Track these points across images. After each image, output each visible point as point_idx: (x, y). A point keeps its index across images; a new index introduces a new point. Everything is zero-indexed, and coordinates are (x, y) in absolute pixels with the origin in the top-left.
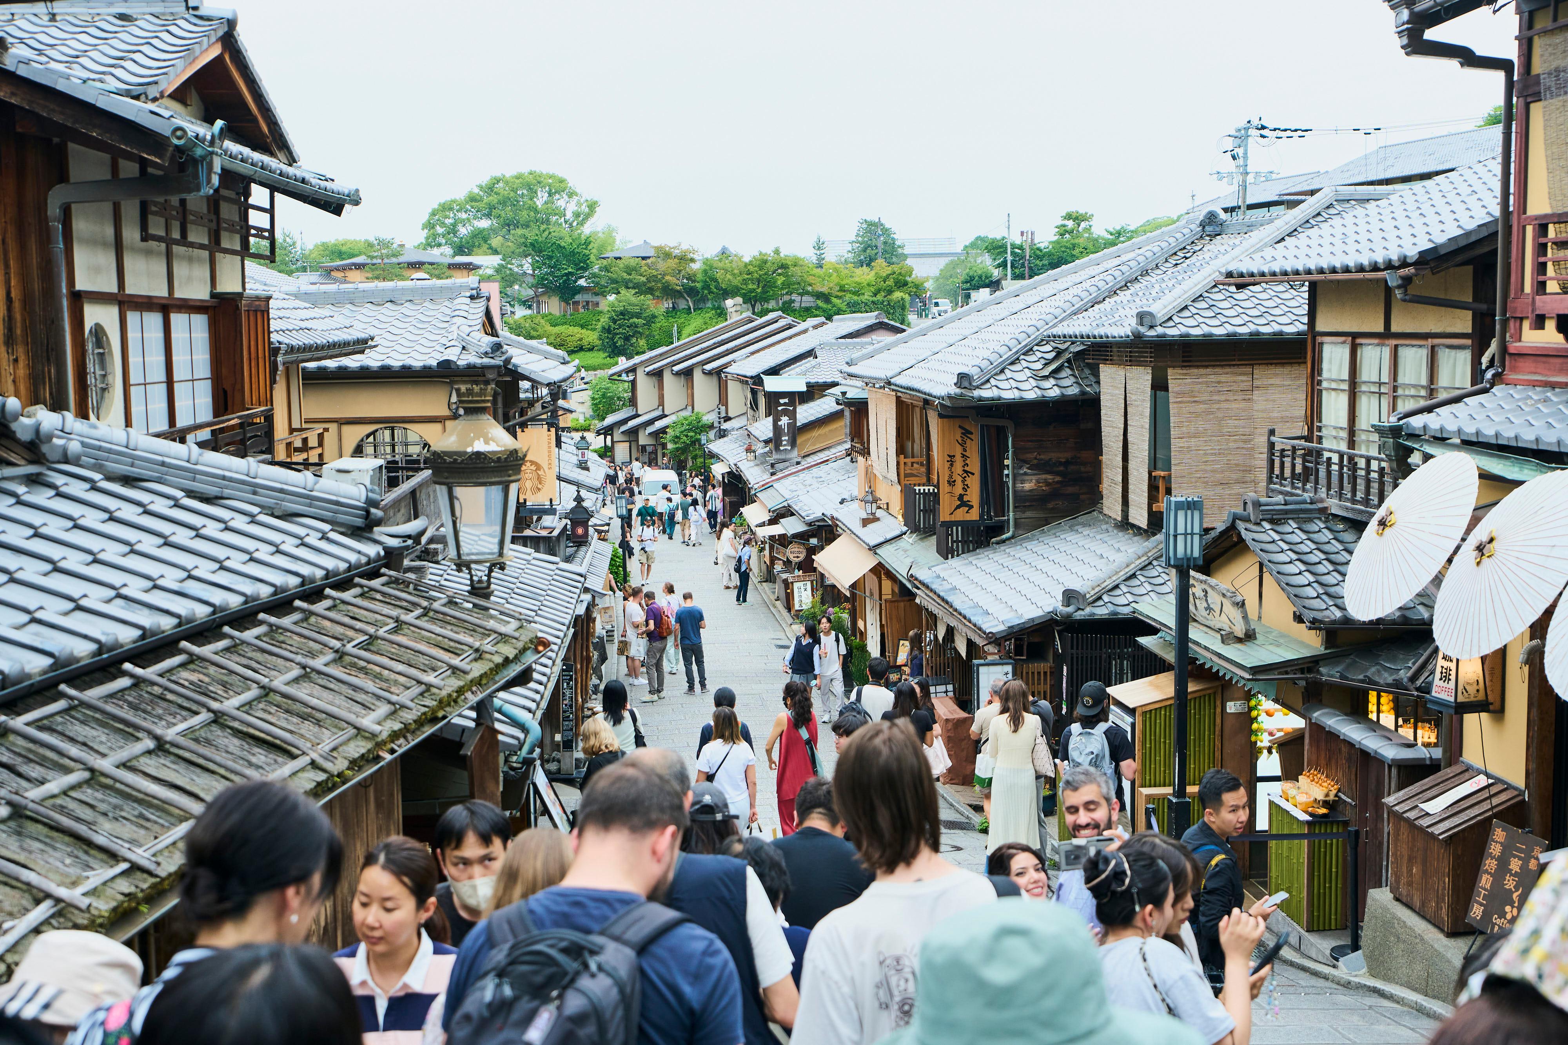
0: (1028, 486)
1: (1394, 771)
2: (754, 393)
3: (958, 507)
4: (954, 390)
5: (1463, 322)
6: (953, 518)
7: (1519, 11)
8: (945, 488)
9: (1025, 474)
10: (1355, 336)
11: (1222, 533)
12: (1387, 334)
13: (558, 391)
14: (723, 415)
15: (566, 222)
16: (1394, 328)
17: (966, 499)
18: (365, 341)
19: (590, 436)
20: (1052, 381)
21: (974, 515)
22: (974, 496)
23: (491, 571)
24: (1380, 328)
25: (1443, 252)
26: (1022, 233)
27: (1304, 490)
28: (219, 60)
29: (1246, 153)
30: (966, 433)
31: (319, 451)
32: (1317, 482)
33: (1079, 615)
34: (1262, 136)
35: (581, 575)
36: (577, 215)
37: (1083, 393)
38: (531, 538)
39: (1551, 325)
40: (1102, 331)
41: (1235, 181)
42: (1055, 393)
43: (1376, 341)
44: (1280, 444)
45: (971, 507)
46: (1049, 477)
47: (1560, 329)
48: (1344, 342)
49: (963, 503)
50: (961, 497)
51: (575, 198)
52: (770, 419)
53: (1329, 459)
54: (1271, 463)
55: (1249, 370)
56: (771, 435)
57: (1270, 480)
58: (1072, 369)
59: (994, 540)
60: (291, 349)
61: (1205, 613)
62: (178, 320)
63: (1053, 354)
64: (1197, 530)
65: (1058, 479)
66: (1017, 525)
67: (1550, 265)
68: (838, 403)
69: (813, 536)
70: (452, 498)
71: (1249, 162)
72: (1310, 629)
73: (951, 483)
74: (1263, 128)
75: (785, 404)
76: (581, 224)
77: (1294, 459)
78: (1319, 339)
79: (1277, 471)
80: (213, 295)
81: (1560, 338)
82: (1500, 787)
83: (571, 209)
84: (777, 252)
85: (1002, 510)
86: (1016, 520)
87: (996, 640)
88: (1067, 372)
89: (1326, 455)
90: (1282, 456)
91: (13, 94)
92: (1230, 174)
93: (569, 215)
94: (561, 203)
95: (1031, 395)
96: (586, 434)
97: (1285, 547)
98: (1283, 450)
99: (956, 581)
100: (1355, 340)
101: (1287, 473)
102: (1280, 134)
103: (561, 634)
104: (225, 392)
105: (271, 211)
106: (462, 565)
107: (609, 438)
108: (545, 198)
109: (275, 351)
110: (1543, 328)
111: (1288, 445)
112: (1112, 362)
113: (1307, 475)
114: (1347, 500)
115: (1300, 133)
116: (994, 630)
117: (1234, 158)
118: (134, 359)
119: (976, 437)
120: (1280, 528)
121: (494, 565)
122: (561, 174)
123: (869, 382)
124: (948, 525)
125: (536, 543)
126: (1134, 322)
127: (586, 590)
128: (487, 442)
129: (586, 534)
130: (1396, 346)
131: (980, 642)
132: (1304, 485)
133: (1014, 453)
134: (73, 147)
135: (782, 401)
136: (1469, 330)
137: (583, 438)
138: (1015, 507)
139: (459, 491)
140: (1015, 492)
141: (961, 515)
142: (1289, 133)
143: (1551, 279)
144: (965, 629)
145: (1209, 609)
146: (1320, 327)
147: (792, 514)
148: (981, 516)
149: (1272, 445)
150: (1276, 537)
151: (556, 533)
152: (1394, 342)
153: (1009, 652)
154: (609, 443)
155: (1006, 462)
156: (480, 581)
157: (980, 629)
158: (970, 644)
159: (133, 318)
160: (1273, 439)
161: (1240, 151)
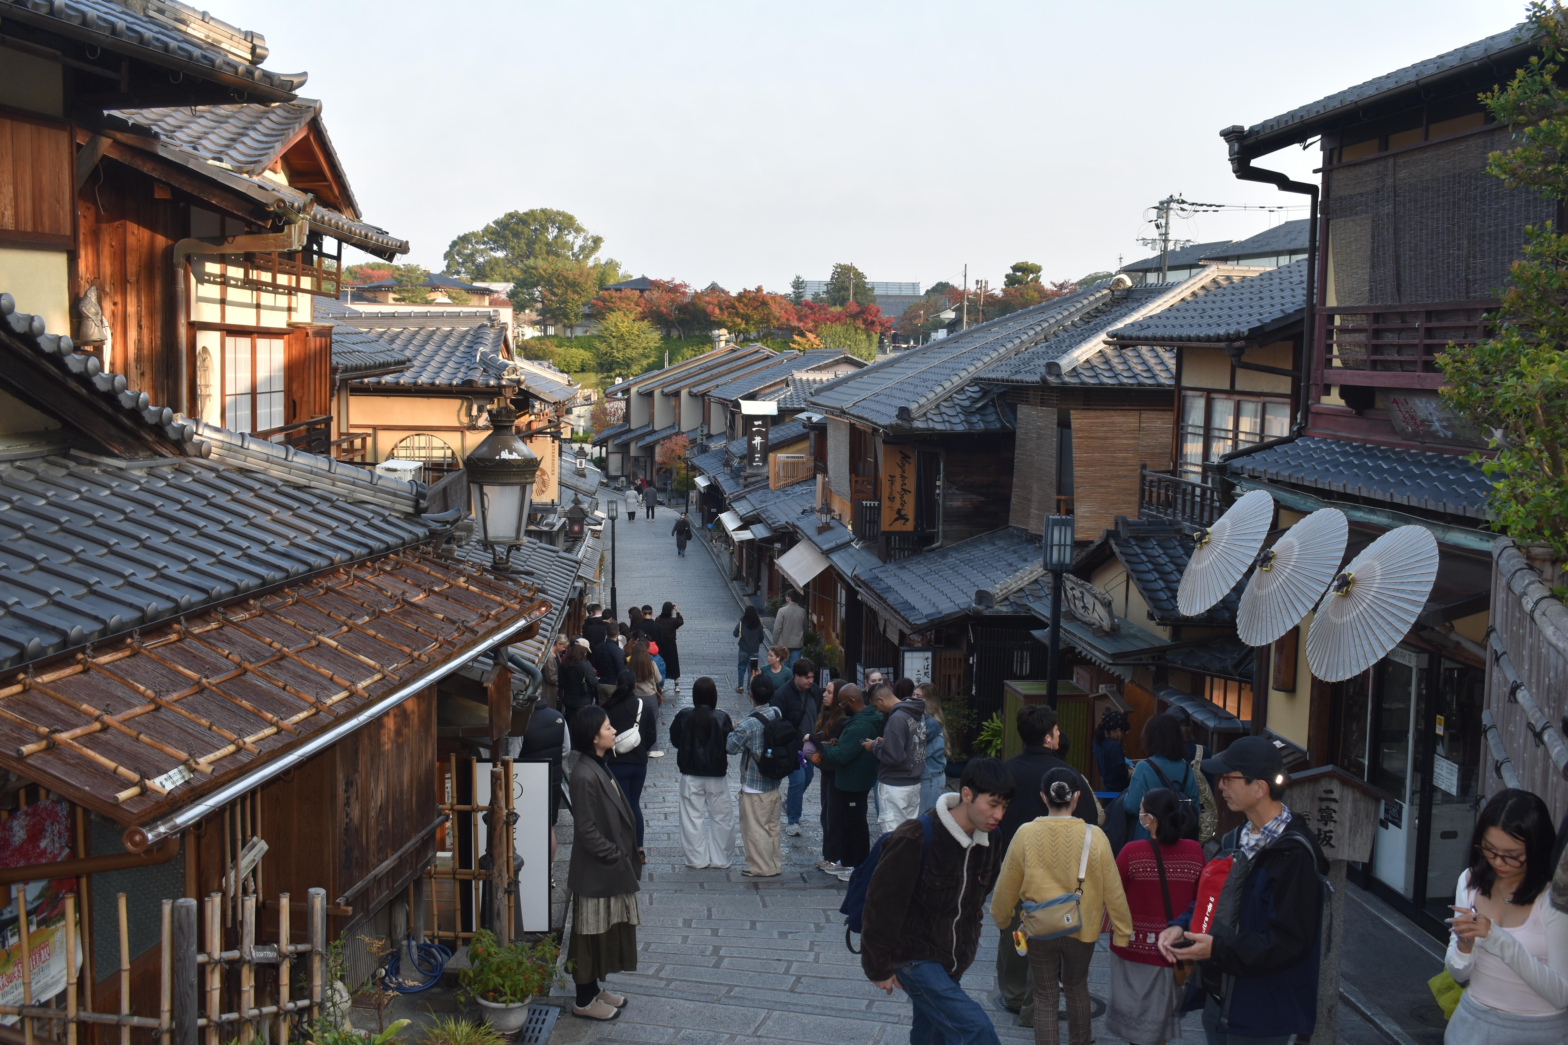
0: (957, 504)
1: (1215, 737)
2: (733, 414)
3: (896, 519)
4: (894, 421)
5: (1284, 385)
6: (892, 529)
7: (1322, 148)
8: (885, 503)
9: (953, 494)
10: (1209, 391)
11: (1099, 546)
12: (1231, 392)
13: (562, 408)
14: (706, 432)
15: (573, 255)
16: (1238, 387)
17: (903, 512)
18: (403, 363)
19: (587, 447)
20: (978, 417)
21: (910, 526)
22: (910, 510)
23: (509, 551)
24: (1227, 387)
25: (1267, 329)
26: (977, 282)
27: (1166, 514)
28: (306, 139)
29: (1167, 224)
30: (905, 457)
31: (362, 452)
32: (1175, 509)
33: (987, 613)
34: (1182, 209)
35: (576, 562)
36: (582, 248)
37: (1004, 427)
38: (535, 532)
39: (1335, 392)
40: (1018, 377)
41: (1158, 247)
42: (981, 426)
43: (1224, 396)
44: (1151, 476)
45: (907, 520)
46: (973, 496)
47: (1342, 396)
48: (1201, 396)
49: (901, 516)
50: (899, 511)
51: (583, 234)
52: (746, 438)
53: (1185, 490)
54: (1143, 491)
55: (1137, 413)
56: (745, 452)
57: (1141, 506)
58: (995, 407)
59: (926, 548)
60: (346, 370)
61: (1082, 611)
62: (262, 343)
63: (980, 394)
64: (1069, 542)
65: (982, 499)
66: (945, 536)
67: (1335, 347)
68: (804, 427)
69: (778, 541)
70: (482, 494)
71: (1170, 231)
72: (1159, 624)
73: (891, 499)
74: (1183, 202)
75: (759, 426)
76: (587, 257)
77: (1159, 489)
78: (1184, 393)
79: (1147, 499)
80: (289, 325)
81: (1342, 402)
82: (1290, 751)
83: (579, 242)
84: (759, 289)
85: (932, 524)
86: (944, 532)
87: (919, 630)
88: (991, 409)
89: (1183, 486)
90: (1151, 486)
91: (154, 169)
92: (1154, 240)
93: (576, 249)
94: (570, 238)
95: (960, 428)
96: (584, 445)
97: (1145, 559)
98: (1151, 481)
99: (891, 582)
100: (1209, 395)
101: (1154, 500)
102: (1198, 208)
103: (559, 607)
104: (294, 403)
105: (338, 258)
106: (487, 544)
107: (604, 449)
108: (555, 233)
109: (334, 370)
110: (1329, 394)
111: (1154, 477)
112: (1027, 402)
113: (1169, 504)
114: (1196, 523)
115: (1214, 208)
116: (918, 622)
117: (1158, 226)
118: (229, 375)
119: (914, 461)
120: (1143, 545)
121: (512, 546)
122: (570, 212)
123: (830, 410)
124: (888, 535)
125: (539, 535)
126: (1043, 370)
127: (580, 578)
128: (510, 453)
129: (581, 531)
130: (1239, 402)
131: (907, 631)
132: (1166, 510)
133: (945, 475)
134: (195, 211)
135: (756, 423)
136: (1289, 392)
137: (581, 448)
138: (944, 521)
139: (487, 489)
140: (944, 508)
141: (898, 526)
142: (1205, 208)
143: (1336, 357)
144: (895, 622)
145: (1085, 607)
146: (1185, 383)
147: (760, 522)
148: (916, 527)
149: (1143, 477)
150: (1139, 551)
151: (556, 528)
152: (1237, 398)
153: (930, 640)
154: (604, 455)
155: (938, 483)
156: (501, 558)
157: (907, 621)
158: (902, 635)
159: (230, 341)
160: (1145, 472)
161: (1163, 221)
